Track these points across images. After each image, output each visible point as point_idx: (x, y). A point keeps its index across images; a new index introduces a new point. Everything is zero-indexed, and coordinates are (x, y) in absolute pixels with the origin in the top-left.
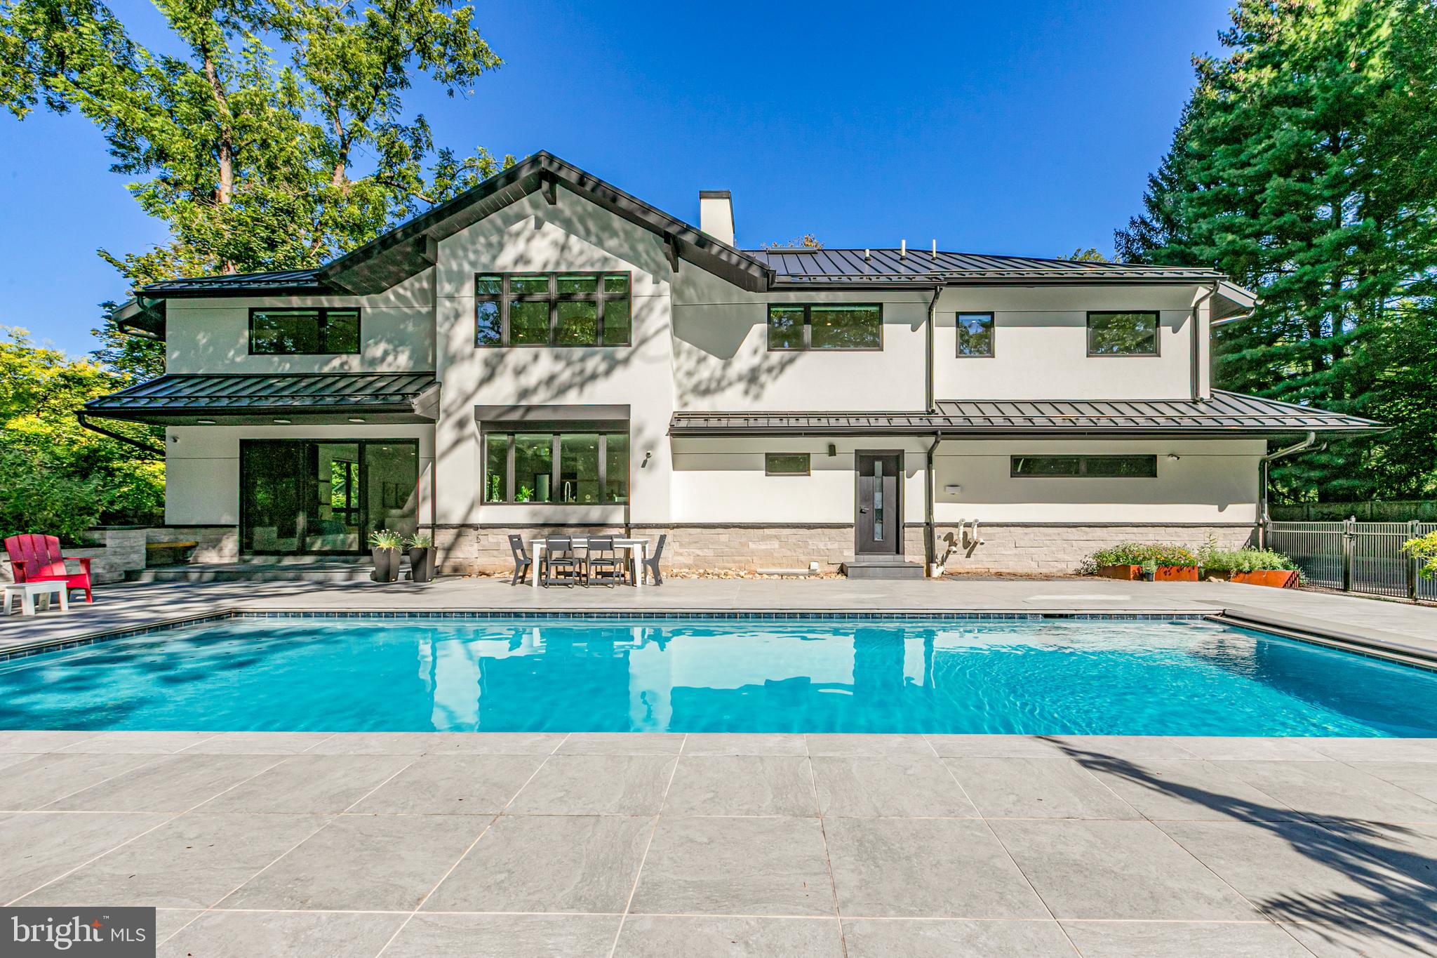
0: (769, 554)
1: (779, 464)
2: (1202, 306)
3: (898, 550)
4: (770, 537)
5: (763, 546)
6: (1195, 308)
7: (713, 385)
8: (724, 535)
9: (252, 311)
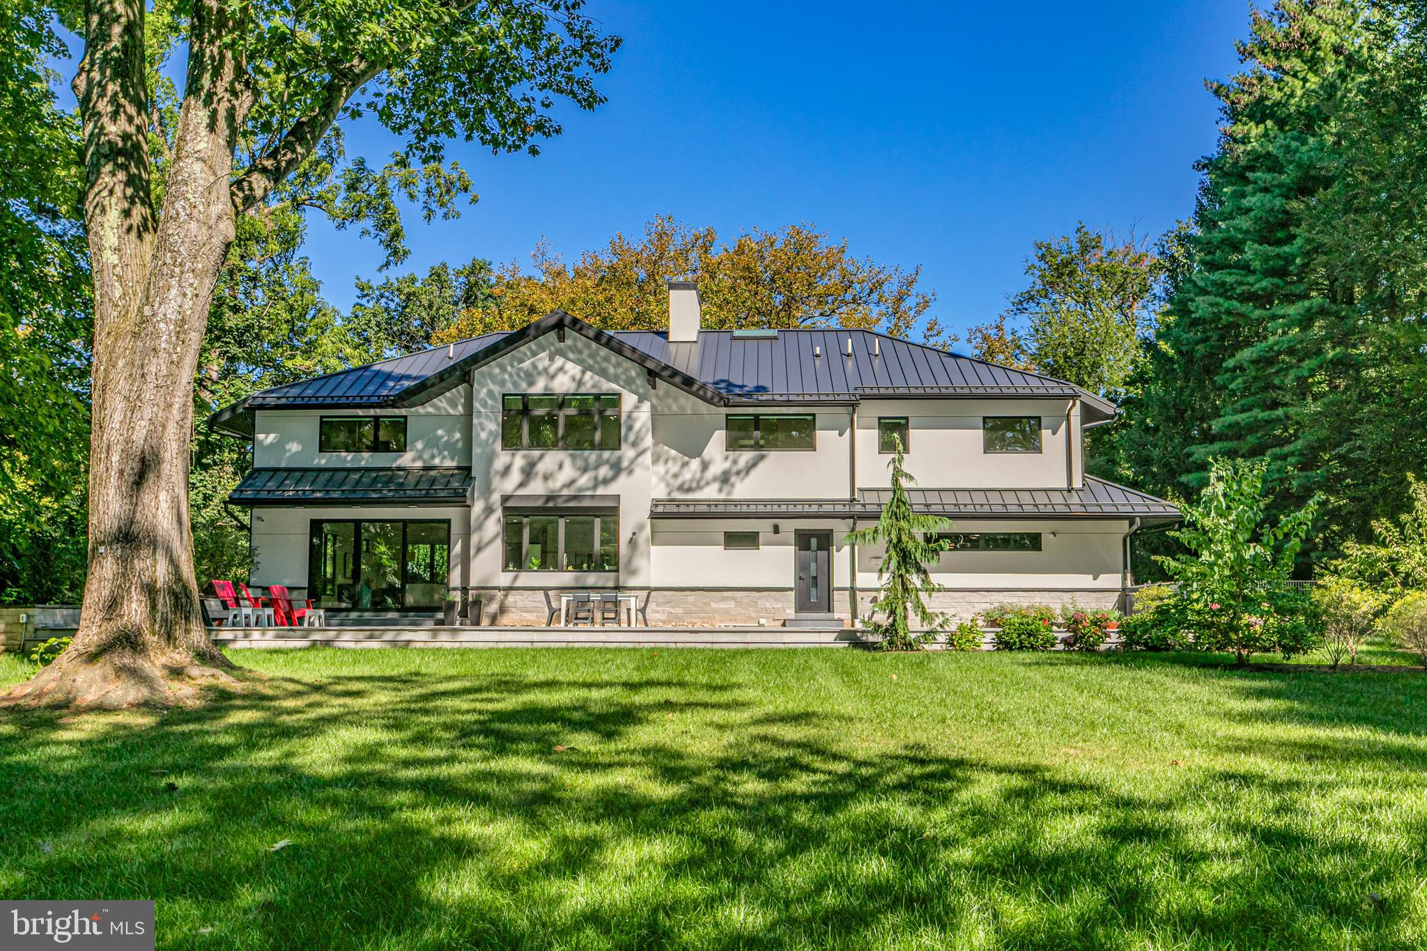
0: (726, 612)
1: (734, 540)
2: (1072, 413)
3: (830, 609)
4: (728, 599)
5: (722, 605)
6: (1068, 415)
7: (694, 485)
8: (692, 597)
9: (322, 417)
